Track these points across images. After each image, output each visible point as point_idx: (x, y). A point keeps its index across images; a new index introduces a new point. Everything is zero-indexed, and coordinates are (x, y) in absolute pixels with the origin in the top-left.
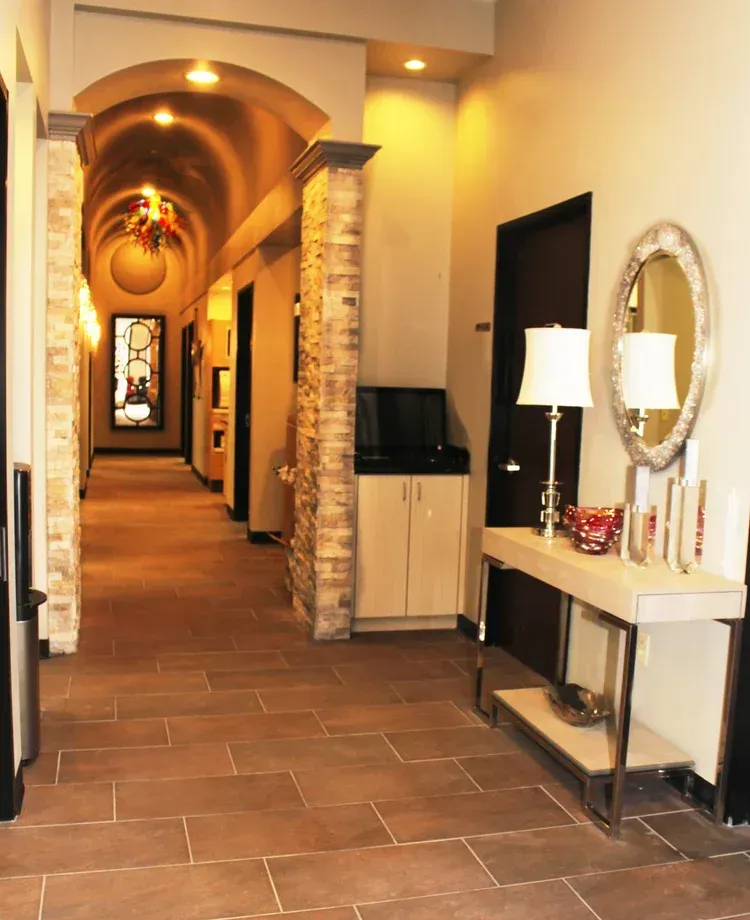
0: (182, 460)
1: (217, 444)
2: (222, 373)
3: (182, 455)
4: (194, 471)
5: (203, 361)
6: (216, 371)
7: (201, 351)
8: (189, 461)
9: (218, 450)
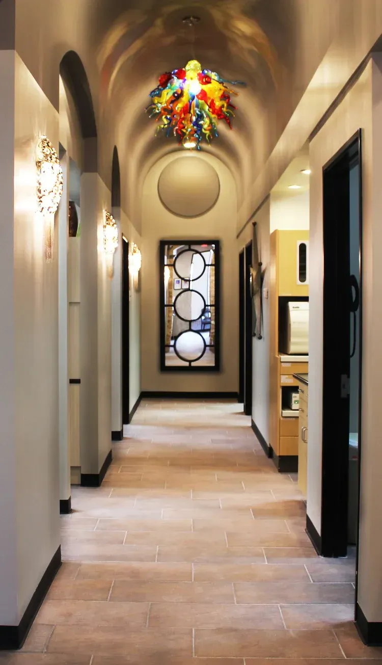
0: (240, 407)
1: (287, 405)
2: (291, 304)
3: (240, 401)
4: (254, 427)
5: (265, 290)
6: (284, 302)
7: (261, 277)
8: (248, 411)
9: (287, 413)
